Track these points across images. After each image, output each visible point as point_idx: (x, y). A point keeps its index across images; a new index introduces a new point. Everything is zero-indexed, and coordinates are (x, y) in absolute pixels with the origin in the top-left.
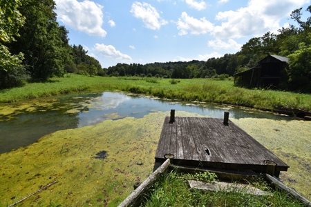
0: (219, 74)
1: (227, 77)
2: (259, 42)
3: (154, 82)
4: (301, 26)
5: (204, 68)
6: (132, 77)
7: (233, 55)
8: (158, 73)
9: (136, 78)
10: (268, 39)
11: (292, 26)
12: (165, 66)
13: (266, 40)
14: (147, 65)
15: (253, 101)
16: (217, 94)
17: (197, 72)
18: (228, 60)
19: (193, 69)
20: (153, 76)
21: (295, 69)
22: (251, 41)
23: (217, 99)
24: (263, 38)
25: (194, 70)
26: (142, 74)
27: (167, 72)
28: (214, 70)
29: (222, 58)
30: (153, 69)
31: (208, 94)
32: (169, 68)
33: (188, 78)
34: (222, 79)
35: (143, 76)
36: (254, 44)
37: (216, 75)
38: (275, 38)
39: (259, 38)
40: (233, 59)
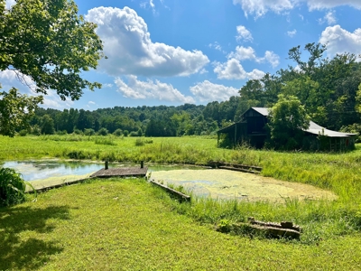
3: (109, 144)
5: (200, 119)
6: (68, 136)
8: (121, 127)
9: (77, 137)
12: (136, 113)
14: (99, 111)
17: (188, 125)
18: (236, 107)
19: (183, 120)
20: (111, 132)
25: (185, 122)
26: (89, 130)
27: (139, 125)
30: (110, 119)
32: (142, 118)
33: (175, 135)
35: (91, 134)
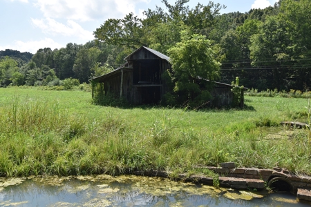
0: (62, 78)
1: (76, 84)
2: (119, 28)
4: (170, 11)
7: (81, 47)
10: (131, 23)
11: (160, 9)
13: (130, 26)
15: (160, 157)
16: (58, 139)
17: (16, 73)
21: (181, 71)
22: (107, 23)
23: (61, 161)
24: (123, 21)
25: (10, 70)
28: (52, 71)
29: (62, 49)
31: (30, 142)
34: (68, 88)
36: (112, 29)
37: (56, 80)
38: (140, 24)
39: (119, 21)
40: (83, 52)
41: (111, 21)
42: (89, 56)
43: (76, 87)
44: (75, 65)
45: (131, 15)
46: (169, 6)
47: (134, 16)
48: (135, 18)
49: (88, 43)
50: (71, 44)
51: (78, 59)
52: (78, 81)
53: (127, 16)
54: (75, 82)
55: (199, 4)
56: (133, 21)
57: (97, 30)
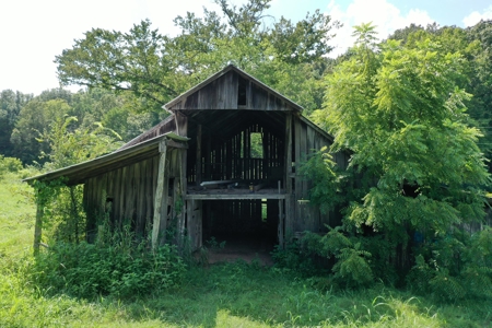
1: (12, 168)
22: (90, 37)
24: (128, 38)
39: (117, 35)
40: (33, 107)
41: (99, 33)
42: (46, 114)
43: (12, 174)
44: (15, 130)
45: (145, 25)
46: (230, 13)
47: (151, 29)
48: (154, 34)
49: (44, 93)
50: (10, 92)
51: (23, 120)
52: (17, 162)
53: (136, 28)
54: (12, 164)
55: (283, 19)
56: (150, 38)
57: (64, 53)
